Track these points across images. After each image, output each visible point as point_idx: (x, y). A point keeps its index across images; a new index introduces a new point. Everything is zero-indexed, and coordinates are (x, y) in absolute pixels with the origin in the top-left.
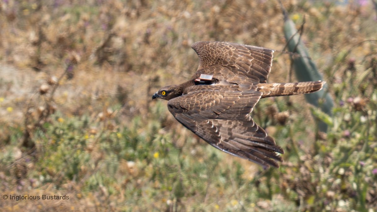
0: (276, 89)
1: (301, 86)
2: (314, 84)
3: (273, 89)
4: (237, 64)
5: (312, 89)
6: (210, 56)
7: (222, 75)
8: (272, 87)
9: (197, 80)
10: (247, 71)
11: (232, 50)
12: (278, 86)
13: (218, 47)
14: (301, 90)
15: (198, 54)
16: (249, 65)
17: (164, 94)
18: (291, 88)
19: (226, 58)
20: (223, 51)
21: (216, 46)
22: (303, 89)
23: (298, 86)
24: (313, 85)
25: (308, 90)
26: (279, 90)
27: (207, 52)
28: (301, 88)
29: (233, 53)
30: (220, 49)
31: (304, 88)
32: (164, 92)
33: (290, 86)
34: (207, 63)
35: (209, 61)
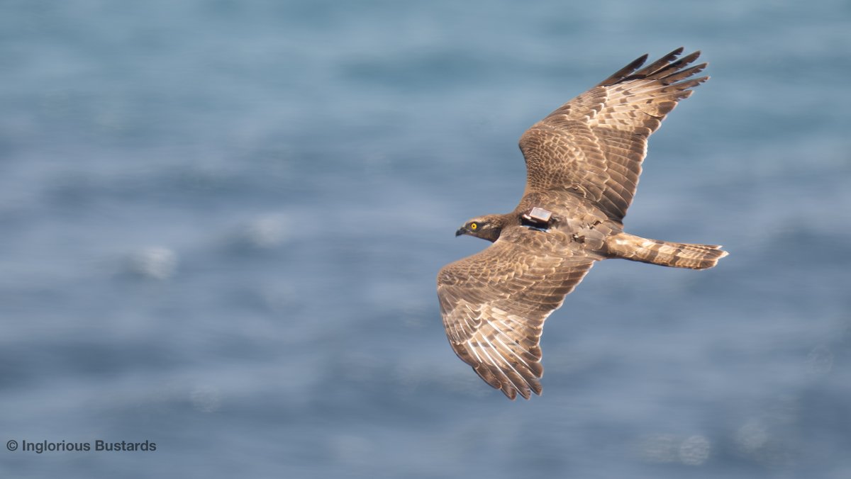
0: (645, 252)
1: (684, 256)
2: (704, 257)
3: (640, 250)
4: (583, 185)
5: (698, 266)
6: (544, 169)
7: (568, 209)
8: (639, 246)
9: (525, 216)
10: (597, 198)
11: (578, 159)
12: (650, 248)
13: (556, 153)
14: (682, 262)
15: (526, 162)
16: (601, 189)
17: (475, 227)
18: (668, 255)
19: (567, 174)
20: (564, 160)
21: (553, 149)
22: (685, 261)
23: (679, 255)
24: (702, 259)
25: (691, 265)
26: (648, 253)
27: (540, 161)
28: (683, 259)
29: (579, 164)
30: (559, 156)
31: (687, 260)
32: (474, 224)
33: (668, 253)
34: (538, 181)
35: (542, 177)
